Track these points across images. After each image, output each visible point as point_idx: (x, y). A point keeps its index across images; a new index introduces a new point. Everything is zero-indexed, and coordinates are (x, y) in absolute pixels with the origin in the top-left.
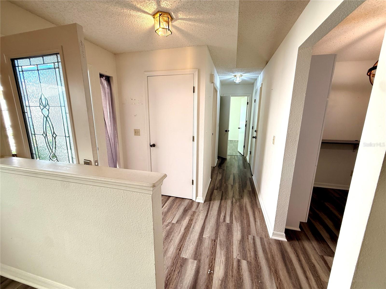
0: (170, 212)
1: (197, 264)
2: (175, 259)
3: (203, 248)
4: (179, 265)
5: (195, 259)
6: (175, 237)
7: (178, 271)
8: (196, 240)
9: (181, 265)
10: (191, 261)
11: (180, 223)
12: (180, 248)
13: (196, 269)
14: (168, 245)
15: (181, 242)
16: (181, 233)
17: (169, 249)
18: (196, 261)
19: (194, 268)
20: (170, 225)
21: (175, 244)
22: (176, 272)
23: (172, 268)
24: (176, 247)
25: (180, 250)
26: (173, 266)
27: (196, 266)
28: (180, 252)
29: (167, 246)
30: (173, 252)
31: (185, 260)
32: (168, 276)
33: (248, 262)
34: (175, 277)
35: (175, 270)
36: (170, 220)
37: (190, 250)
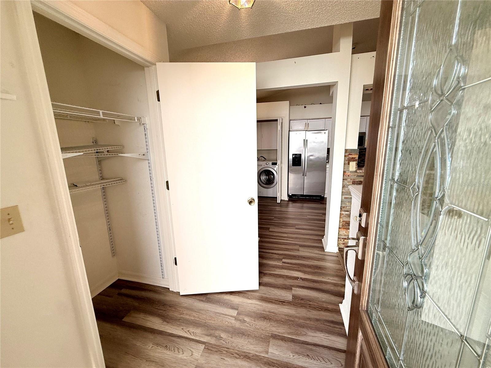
0: (210, 321)
1: (296, 288)
2: (297, 306)
3: (276, 283)
4: (302, 302)
5: (291, 289)
6: (265, 309)
7: (308, 301)
8: (267, 288)
9: (302, 300)
10: (294, 292)
11: (238, 305)
12: (281, 302)
13: (301, 288)
14: (279, 314)
15: (272, 302)
16: (257, 302)
17: (285, 313)
18: (293, 288)
19: (300, 289)
20: (241, 317)
21: (276, 307)
22: (311, 303)
23: (308, 307)
24: (280, 306)
25: (284, 302)
26: (304, 306)
27: (298, 288)
28: (287, 302)
29: (281, 316)
30: (289, 309)
31: (294, 297)
32: (317, 310)
33: (283, 259)
34: (315, 304)
35: (309, 304)
36: (229, 319)
37: (282, 293)
